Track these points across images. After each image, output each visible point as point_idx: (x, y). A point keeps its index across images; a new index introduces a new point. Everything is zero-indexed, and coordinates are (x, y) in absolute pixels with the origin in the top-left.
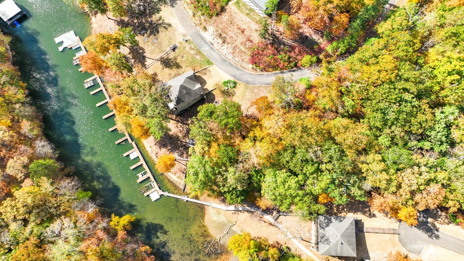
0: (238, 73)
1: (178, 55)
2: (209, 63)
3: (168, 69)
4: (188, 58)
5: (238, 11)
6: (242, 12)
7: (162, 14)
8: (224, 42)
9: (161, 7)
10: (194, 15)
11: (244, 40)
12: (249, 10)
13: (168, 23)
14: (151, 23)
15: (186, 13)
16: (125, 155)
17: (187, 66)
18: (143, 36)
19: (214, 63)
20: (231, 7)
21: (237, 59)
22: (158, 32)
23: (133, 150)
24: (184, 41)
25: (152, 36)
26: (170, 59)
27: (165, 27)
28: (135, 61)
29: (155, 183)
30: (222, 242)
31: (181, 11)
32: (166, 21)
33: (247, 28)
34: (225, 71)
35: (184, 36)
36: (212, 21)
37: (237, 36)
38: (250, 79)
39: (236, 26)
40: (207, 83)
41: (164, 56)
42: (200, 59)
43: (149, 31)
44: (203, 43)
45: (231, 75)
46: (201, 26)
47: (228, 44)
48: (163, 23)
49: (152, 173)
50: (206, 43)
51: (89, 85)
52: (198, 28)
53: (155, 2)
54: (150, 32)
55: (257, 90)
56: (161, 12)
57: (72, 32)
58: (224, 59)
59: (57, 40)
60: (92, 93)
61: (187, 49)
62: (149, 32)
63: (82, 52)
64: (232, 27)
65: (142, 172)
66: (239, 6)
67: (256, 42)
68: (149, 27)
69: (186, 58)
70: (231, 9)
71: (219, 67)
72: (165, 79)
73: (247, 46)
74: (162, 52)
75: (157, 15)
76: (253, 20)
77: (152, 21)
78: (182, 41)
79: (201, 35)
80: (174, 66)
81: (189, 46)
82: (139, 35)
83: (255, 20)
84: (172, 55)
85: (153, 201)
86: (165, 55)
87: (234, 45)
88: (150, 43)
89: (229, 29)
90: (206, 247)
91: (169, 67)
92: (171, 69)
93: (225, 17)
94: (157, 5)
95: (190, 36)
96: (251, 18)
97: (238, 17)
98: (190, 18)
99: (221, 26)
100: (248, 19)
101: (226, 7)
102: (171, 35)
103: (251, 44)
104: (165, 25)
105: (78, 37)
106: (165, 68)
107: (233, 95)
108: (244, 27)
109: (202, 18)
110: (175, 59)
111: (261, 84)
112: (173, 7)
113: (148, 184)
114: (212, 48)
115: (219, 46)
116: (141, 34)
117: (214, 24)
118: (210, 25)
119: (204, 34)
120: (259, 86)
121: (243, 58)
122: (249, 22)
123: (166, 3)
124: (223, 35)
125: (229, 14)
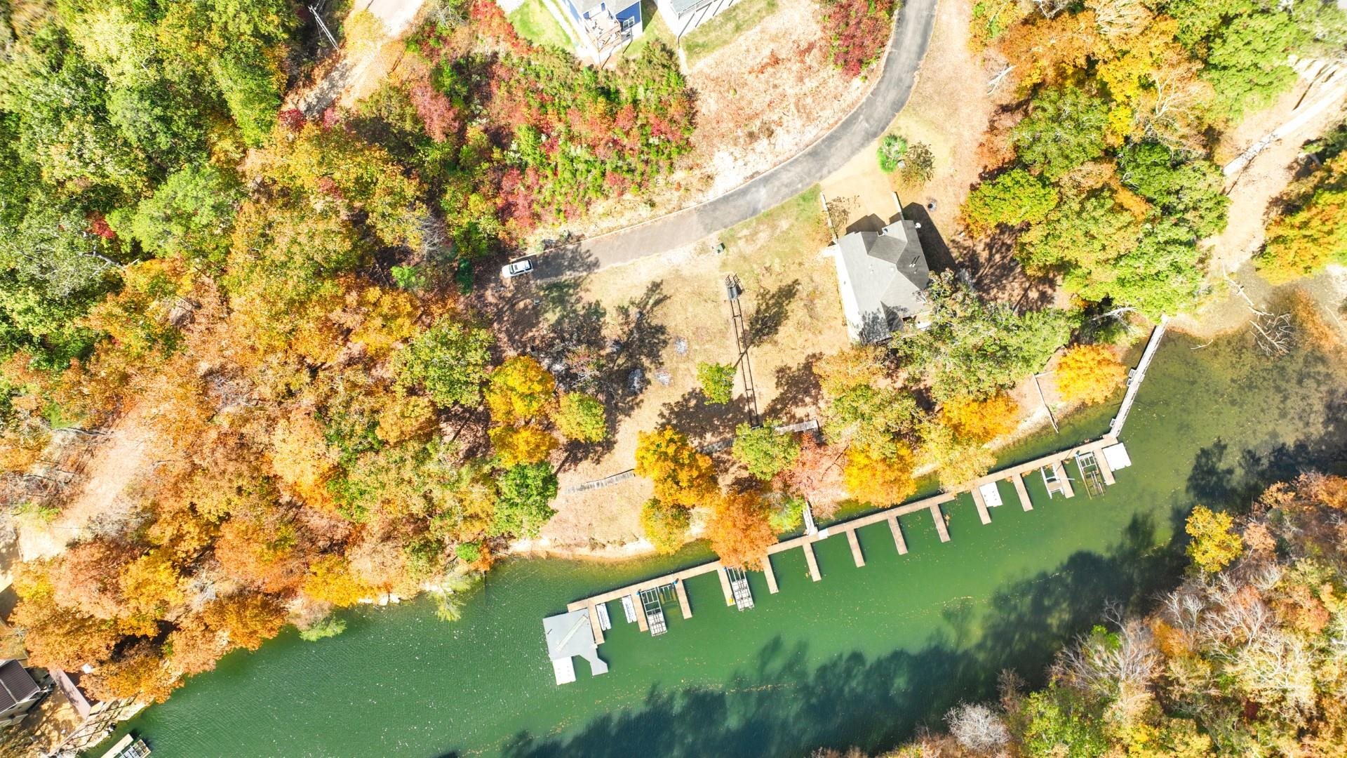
0: (862, 125)
1: (758, 281)
2: (811, 195)
3: (780, 328)
4: (778, 254)
5: (717, 54)
6: (725, 42)
7: (608, 304)
8: (771, 133)
9: (584, 301)
10: (653, 205)
11: (796, 67)
12: (729, 19)
13: (645, 291)
14: (622, 346)
15: (628, 230)
16: (986, 519)
17: (800, 264)
18: (649, 382)
19: (815, 182)
20: (695, 70)
21: (828, 113)
22: (661, 329)
23: (974, 494)
24: (724, 252)
25: (664, 354)
26: (758, 312)
27: (657, 303)
28: (714, 430)
29: (1083, 449)
30: (1263, 307)
31: (617, 243)
32: (639, 294)
33: (772, 46)
34: (848, 159)
35: (703, 250)
36: (702, 147)
37: (775, 86)
38: (892, 96)
39: (751, 78)
40: (874, 215)
41: (740, 331)
42: (792, 220)
43: (644, 359)
44: (741, 202)
45: (863, 145)
46: (693, 191)
47: (780, 124)
48: (641, 306)
49: (1051, 454)
50: (743, 192)
51: (746, 593)
52: (692, 204)
53: (563, 317)
54: (648, 356)
55: (929, 84)
56: (602, 305)
57: (548, 623)
58: (810, 154)
59: (564, 674)
60: (773, 588)
61: (749, 249)
62: (646, 362)
63: (625, 601)
64: (745, 91)
65: (1045, 479)
66: (704, 46)
67: (820, 34)
68: (631, 356)
69: (777, 260)
70: (701, 72)
71: (829, 172)
72: (809, 344)
73: (815, 65)
74: (723, 334)
75: (608, 318)
76: (762, 18)
77: (617, 342)
78: (717, 258)
79: (718, 201)
80: (781, 306)
81: (741, 243)
82: (640, 397)
83: (764, 13)
84: (749, 304)
85: (1129, 463)
86: (739, 324)
87: (792, 107)
88: (682, 366)
89: (743, 103)
90: (1272, 347)
91: (778, 324)
92: (787, 318)
93: (708, 105)
94: (575, 311)
95: (709, 232)
96: (750, 23)
97: (731, 60)
98: (648, 223)
99: (727, 125)
100: (752, 34)
101: (690, 84)
102: (688, 289)
103: (815, 51)
104: (651, 302)
105: (571, 607)
106: (776, 337)
107: (927, 152)
108: (766, 52)
109: (679, 175)
110: (763, 296)
111: (916, 68)
112: (596, 264)
113: (1081, 468)
114: (766, 180)
115: (770, 157)
116: (641, 390)
117: (713, 146)
118: (711, 155)
119: (717, 190)
120: (921, 75)
121: (833, 94)
122: (763, 31)
123: (576, 285)
124: (755, 126)
125: (711, 85)
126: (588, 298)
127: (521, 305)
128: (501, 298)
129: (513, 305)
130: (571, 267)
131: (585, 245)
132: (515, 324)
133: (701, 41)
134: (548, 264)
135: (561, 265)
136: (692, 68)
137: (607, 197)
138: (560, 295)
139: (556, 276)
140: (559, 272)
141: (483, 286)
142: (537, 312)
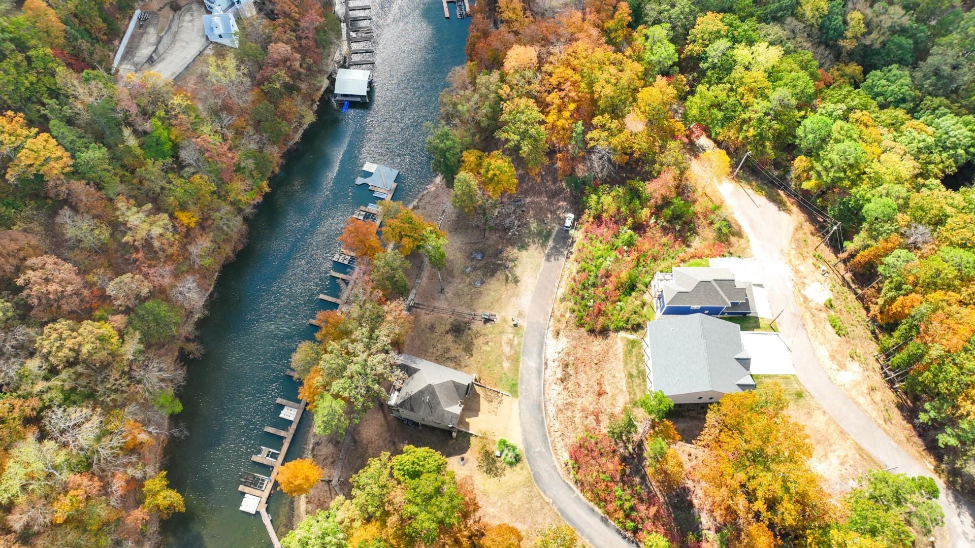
0: (538, 447)
1: (484, 335)
2: (514, 390)
3: (452, 338)
4: (491, 351)
5: (621, 356)
6: (626, 364)
7: (523, 255)
8: (562, 381)
9: (532, 244)
10: (563, 300)
11: (591, 408)
12: (639, 372)
13: (518, 275)
14: (497, 254)
15: (557, 285)
16: (279, 401)
18: (472, 261)
19: (520, 397)
20: (619, 340)
21: (557, 425)
22: (493, 275)
24: (512, 323)
25: (480, 273)
26: (469, 329)
27: (507, 277)
29: (270, 486)
31: (553, 275)
32: (518, 271)
33: (610, 394)
34: (522, 425)
35: (520, 315)
36: (575, 333)
37: (587, 391)
38: (545, 476)
39: (598, 376)
40: (478, 415)
41: (466, 316)
42: (506, 370)
43: (484, 262)
44: (535, 350)
45: (525, 440)
46: (557, 325)
47: (565, 389)
48: (511, 270)
50: (540, 355)
51: (341, 261)
52: (551, 323)
53: (530, 231)
54: (484, 265)
55: (539, 506)
56: (524, 252)
57: (395, 172)
58: (540, 405)
59: (369, 167)
60: (333, 274)
61: (505, 338)
62: (482, 263)
64: (594, 371)
65: (272, 450)
66: (630, 351)
68: (490, 256)
69: (489, 349)
70: (616, 343)
71: (520, 410)
73: (586, 422)
74: (470, 306)
75: (516, 251)
76: (630, 394)
77: (501, 252)
78: (510, 318)
79: (543, 337)
80: (464, 343)
81: (511, 336)
82: (467, 255)
83: (632, 396)
84: (477, 326)
85: (241, 508)
86: (469, 316)
87: (570, 400)
88: (468, 280)
89: (587, 368)
91: (456, 337)
92: (456, 343)
93: (597, 345)
94: (529, 237)
95: (528, 323)
96: (630, 386)
97: (614, 365)
98: (554, 296)
99: (580, 353)
100: (623, 384)
101: (612, 335)
102: (504, 296)
103: (594, 424)
104: (510, 275)
105: (395, 185)
106: (450, 334)
107: (496, 475)
108: (608, 389)
109: (568, 315)
110: (475, 335)
111: (554, 502)
112: (548, 260)
113: (262, 476)
114: (539, 372)
115: (551, 378)
116: (470, 256)
117: (573, 340)
118: (567, 336)
119: (550, 340)
120: (548, 503)
121: (566, 433)
122: (621, 390)
123: (543, 245)
124: (571, 370)
125: (606, 348)
126: (532, 247)
127: (549, 216)
128: (558, 209)
129: (551, 212)
130: (554, 247)
131: (562, 260)
132: (541, 209)
133: (634, 350)
134: (564, 238)
135: (558, 243)
136: (620, 340)
137: (578, 272)
138: (544, 236)
139: (554, 239)
140: (554, 240)
141: (570, 203)
142: (541, 221)
